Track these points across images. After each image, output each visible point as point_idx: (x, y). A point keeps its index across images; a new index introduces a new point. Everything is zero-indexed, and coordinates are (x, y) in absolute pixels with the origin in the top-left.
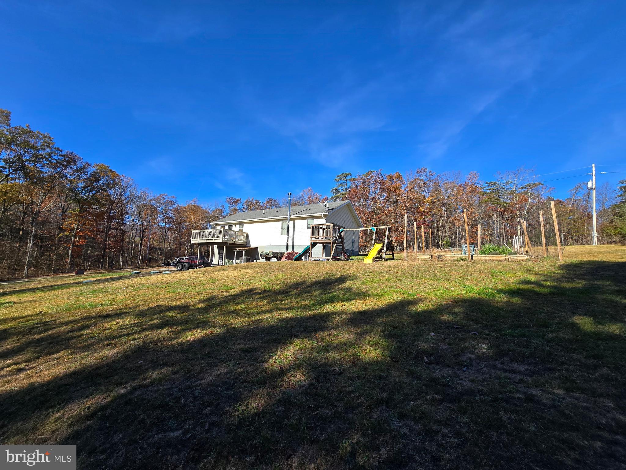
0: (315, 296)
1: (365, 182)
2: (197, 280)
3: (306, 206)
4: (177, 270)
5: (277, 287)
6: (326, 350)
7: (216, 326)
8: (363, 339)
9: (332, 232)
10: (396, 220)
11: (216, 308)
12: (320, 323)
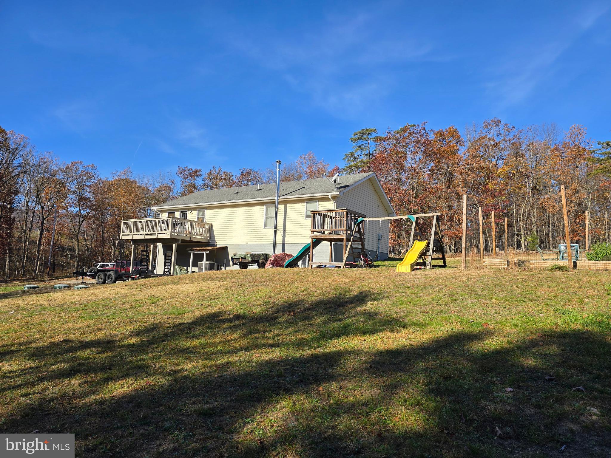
0: (318, 325)
1: (400, 143)
2: (128, 299)
3: (305, 181)
4: (97, 284)
5: (257, 310)
6: (334, 414)
7: (159, 374)
8: (394, 395)
9: (345, 222)
10: (450, 203)
11: (158, 344)
12: (325, 369)
